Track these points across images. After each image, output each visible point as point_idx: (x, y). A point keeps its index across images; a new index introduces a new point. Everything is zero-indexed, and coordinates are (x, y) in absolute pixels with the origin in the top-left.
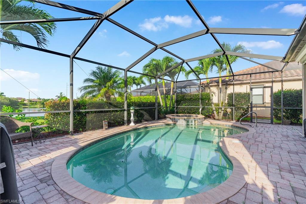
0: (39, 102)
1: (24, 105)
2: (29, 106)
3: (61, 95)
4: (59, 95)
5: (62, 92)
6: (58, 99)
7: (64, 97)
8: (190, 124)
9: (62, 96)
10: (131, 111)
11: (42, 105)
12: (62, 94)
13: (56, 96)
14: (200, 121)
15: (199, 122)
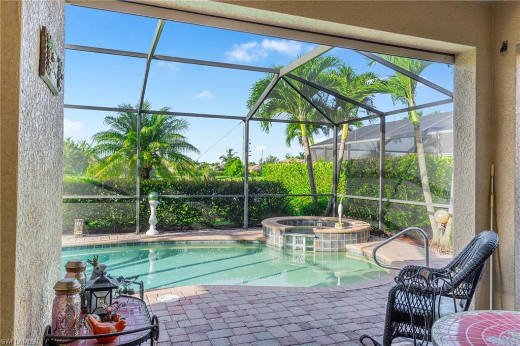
5: (231, 148)
8: (294, 248)
10: (150, 202)
12: (232, 153)
13: (221, 158)
14: (328, 241)
15: (325, 246)
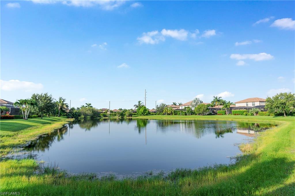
0: (117, 113)
1: (104, 116)
2: (109, 117)
3: (139, 104)
4: (137, 104)
5: (140, 101)
6: (136, 109)
7: (143, 106)
9: (141, 105)
11: (121, 116)
12: (141, 103)
13: (135, 105)
